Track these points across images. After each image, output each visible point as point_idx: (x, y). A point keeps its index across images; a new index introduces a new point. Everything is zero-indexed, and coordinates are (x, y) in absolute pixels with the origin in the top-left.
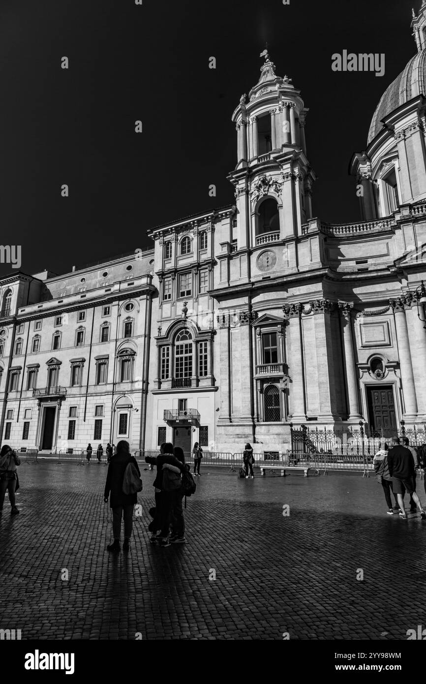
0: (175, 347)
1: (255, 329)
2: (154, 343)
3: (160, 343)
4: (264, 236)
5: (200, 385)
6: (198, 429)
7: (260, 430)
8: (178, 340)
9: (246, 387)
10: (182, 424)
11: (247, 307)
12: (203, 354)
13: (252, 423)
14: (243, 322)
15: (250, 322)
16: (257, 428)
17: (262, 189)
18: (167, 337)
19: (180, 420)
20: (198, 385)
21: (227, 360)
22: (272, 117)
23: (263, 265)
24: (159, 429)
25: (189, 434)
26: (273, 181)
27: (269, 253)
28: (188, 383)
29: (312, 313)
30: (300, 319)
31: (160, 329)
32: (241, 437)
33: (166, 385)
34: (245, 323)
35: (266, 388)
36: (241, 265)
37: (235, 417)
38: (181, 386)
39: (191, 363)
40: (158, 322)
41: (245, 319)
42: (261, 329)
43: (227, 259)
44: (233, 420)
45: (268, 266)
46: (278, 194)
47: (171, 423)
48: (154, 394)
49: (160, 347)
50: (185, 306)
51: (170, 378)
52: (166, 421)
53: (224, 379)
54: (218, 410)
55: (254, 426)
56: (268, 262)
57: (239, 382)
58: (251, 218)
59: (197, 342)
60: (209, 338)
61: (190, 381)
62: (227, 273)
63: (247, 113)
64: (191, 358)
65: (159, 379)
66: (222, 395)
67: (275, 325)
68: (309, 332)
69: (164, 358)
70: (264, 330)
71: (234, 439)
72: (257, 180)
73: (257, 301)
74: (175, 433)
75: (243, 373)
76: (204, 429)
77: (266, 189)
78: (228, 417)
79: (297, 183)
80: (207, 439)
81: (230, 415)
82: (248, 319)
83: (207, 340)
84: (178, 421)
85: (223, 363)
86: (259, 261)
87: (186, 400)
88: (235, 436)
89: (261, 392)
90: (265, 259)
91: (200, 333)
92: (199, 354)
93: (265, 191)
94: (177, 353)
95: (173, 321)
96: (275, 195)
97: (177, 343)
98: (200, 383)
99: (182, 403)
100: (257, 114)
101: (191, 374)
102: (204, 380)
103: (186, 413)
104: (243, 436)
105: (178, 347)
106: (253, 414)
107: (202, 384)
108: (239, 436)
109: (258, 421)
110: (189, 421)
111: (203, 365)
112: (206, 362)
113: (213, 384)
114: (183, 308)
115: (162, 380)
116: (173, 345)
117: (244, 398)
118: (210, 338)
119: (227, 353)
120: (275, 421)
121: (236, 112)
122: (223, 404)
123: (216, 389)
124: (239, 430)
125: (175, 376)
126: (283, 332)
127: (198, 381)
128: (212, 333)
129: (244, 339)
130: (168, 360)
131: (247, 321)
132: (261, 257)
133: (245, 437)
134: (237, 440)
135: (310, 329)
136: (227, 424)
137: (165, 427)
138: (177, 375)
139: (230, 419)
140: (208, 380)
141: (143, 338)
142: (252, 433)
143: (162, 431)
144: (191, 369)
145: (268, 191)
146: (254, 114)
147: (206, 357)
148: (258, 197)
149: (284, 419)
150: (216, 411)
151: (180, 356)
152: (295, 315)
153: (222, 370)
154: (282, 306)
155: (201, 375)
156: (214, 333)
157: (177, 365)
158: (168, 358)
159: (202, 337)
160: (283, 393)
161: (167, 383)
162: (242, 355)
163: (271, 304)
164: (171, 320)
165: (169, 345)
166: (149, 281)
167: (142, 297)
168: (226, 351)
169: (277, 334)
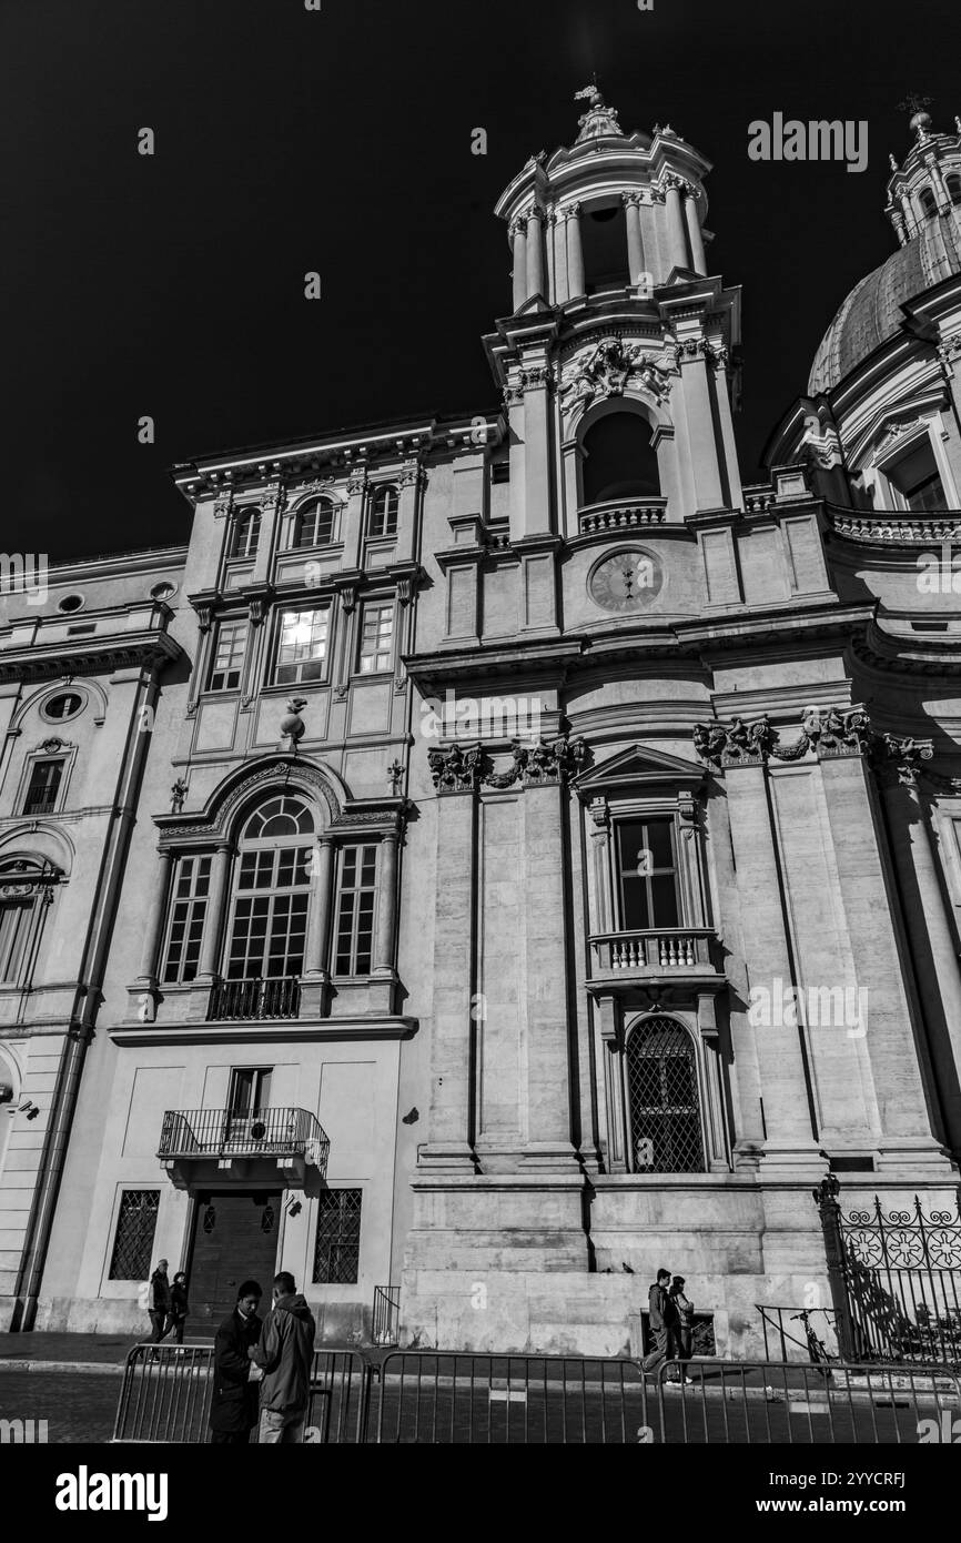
0: (239, 860)
1: (585, 801)
2: (147, 840)
3: (176, 842)
4: (611, 512)
5: (333, 1012)
6: (316, 1201)
7: (613, 1209)
8: (252, 833)
9: (548, 1021)
10: (239, 1176)
11: (553, 725)
12: (358, 888)
13: (580, 1179)
14: (535, 774)
15: (565, 778)
16: (602, 1204)
17: (605, 380)
18: (209, 820)
19: (236, 1160)
20: (326, 1011)
21: (468, 911)
22: (630, 211)
23: (611, 591)
24: (124, 1202)
25: (270, 1224)
26: (644, 359)
27: (634, 557)
28: (286, 1001)
29: (811, 756)
30: (767, 774)
31: (180, 791)
32: (530, 1244)
33: (185, 1008)
34: (545, 778)
35: (637, 1029)
36: (530, 588)
37: (495, 1149)
38: (250, 1011)
39: (300, 924)
40: (175, 764)
41: (543, 763)
42: (610, 804)
43: (475, 565)
44: (485, 1161)
45: (630, 596)
46: (656, 398)
47: (188, 1170)
48: (119, 1042)
49: (172, 854)
50: (296, 712)
51: (203, 977)
52: (171, 1164)
53: (451, 989)
54: (412, 1117)
55: (588, 1193)
56: (630, 584)
57: (513, 1000)
58: (563, 458)
59: (335, 843)
60: (388, 828)
61: (294, 992)
62: (474, 608)
63: (550, 193)
64: (301, 902)
65: (155, 982)
66: (440, 1054)
67: (669, 788)
68: (798, 823)
69: (183, 900)
70: (623, 806)
71: (495, 1251)
72: (588, 352)
73: (590, 706)
74: (201, 1220)
75: (536, 966)
76: (342, 1201)
77: (620, 380)
78: (466, 1149)
79: (720, 376)
80: (351, 1249)
81: (472, 1142)
82: (555, 765)
83: (378, 838)
84: (226, 1164)
85: (449, 923)
86: (595, 581)
87: (265, 1071)
88: (498, 1238)
89: (614, 1046)
90: (618, 575)
91: (350, 810)
92: (340, 890)
93: (613, 385)
94: (246, 882)
95: (241, 762)
96: (650, 401)
97: (246, 845)
98: (335, 1003)
99: (247, 1084)
100: (583, 198)
101: (296, 966)
102: (356, 992)
103: (259, 1131)
104: (540, 1239)
105: (249, 859)
106: (576, 1138)
107: (347, 1005)
108: (522, 1237)
109: (602, 1170)
110: (281, 1163)
111: (355, 933)
112: (366, 922)
113: (396, 1008)
114: (287, 717)
115: (165, 986)
116: (232, 850)
117: (541, 1066)
118: (393, 831)
119: (467, 887)
120: (678, 1170)
121: (515, 185)
122: (443, 1090)
123: (409, 1030)
124: (517, 1210)
125: (224, 974)
126: (696, 817)
127: (329, 992)
128: (400, 813)
129: (538, 836)
130: (200, 909)
131: (552, 773)
132: (603, 569)
133: (550, 1243)
134: (509, 1254)
135: (804, 812)
136: (463, 1180)
137: (156, 1193)
138: (235, 970)
139: (474, 1158)
140: (374, 989)
141: (106, 819)
142: (577, 1223)
143: (137, 1210)
144: (298, 944)
145: (624, 385)
146: (572, 199)
147: (367, 900)
148: (589, 398)
149: (720, 1163)
150: (406, 1120)
151: (254, 893)
152: (745, 758)
153: (443, 951)
154: (690, 726)
155: (343, 968)
156: (408, 812)
157: (240, 928)
158: (201, 899)
159: (360, 822)
160: (711, 1054)
161: (189, 998)
162: (529, 894)
163: (650, 717)
164: (232, 759)
165: (213, 849)
166: (156, 624)
167: (120, 674)
168: (463, 878)
169: (674, 826)
